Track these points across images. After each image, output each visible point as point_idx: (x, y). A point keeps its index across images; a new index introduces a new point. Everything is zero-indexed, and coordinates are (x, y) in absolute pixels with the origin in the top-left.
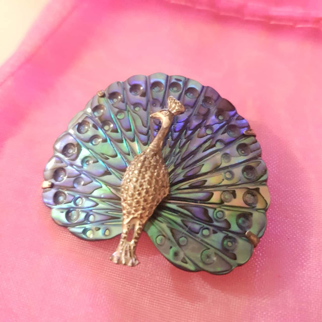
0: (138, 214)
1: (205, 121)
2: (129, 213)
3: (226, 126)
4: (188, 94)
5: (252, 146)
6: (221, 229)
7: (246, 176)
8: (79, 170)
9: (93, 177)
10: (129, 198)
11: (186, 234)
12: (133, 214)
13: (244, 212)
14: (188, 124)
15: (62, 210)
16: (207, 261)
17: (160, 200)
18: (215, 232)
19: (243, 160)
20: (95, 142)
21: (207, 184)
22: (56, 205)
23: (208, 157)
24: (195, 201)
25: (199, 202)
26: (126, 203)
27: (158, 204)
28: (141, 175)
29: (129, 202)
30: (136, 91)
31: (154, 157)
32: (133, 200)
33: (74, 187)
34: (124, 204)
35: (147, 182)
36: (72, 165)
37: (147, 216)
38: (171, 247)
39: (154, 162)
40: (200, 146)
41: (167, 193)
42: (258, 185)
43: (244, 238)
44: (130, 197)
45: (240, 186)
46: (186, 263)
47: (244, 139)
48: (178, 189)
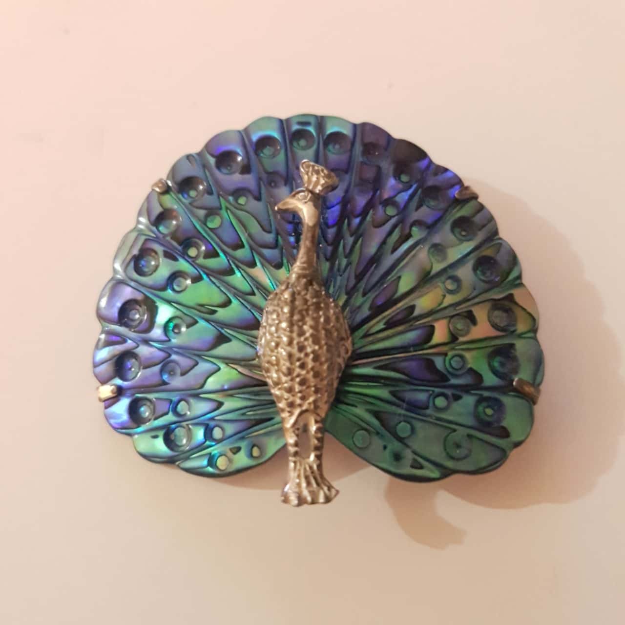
0: (309, 404)
1: (379, 192)
2: (291, 405)
3: (420, 191)
4: (330, 147)
5: (478, 219)
6: (466, 389)
7: (482, 278)
8: (164, 348)
9: (195, 355)
10: (284, 379)
11: (404, 415)
12: (300, 405)
13: (497, 345)
14: (349, 206)
15: (154, 434)
16: (458, 453)
17: (343, 366)
18: (457, 398)
19: (469, 250)
20: (178, 286)
21: (417, 312)
22: (138, 427)
23: (404, 259)
24: (403, 349)
25: (412, 349)
26: (279, 389)
27: (340, 375)
28: (295, 328)
29: (286, 385)
30: (229, 165)
31: (310, 288)
32: (292, 380)
33: (164, 383)
34: (276, 391)
35: (310, 340)
36: (146, 342)
37: (326, 402)
38: (385, 448)
39: (313, 298)
40: (384, 242)
41: (350, 348)
42: (508, 289)
43: (512, 393)
44: (285, 375)
45: (477, 300)
46: (421, 467)
47: (458, 208)
48: (366, 335)
